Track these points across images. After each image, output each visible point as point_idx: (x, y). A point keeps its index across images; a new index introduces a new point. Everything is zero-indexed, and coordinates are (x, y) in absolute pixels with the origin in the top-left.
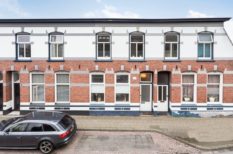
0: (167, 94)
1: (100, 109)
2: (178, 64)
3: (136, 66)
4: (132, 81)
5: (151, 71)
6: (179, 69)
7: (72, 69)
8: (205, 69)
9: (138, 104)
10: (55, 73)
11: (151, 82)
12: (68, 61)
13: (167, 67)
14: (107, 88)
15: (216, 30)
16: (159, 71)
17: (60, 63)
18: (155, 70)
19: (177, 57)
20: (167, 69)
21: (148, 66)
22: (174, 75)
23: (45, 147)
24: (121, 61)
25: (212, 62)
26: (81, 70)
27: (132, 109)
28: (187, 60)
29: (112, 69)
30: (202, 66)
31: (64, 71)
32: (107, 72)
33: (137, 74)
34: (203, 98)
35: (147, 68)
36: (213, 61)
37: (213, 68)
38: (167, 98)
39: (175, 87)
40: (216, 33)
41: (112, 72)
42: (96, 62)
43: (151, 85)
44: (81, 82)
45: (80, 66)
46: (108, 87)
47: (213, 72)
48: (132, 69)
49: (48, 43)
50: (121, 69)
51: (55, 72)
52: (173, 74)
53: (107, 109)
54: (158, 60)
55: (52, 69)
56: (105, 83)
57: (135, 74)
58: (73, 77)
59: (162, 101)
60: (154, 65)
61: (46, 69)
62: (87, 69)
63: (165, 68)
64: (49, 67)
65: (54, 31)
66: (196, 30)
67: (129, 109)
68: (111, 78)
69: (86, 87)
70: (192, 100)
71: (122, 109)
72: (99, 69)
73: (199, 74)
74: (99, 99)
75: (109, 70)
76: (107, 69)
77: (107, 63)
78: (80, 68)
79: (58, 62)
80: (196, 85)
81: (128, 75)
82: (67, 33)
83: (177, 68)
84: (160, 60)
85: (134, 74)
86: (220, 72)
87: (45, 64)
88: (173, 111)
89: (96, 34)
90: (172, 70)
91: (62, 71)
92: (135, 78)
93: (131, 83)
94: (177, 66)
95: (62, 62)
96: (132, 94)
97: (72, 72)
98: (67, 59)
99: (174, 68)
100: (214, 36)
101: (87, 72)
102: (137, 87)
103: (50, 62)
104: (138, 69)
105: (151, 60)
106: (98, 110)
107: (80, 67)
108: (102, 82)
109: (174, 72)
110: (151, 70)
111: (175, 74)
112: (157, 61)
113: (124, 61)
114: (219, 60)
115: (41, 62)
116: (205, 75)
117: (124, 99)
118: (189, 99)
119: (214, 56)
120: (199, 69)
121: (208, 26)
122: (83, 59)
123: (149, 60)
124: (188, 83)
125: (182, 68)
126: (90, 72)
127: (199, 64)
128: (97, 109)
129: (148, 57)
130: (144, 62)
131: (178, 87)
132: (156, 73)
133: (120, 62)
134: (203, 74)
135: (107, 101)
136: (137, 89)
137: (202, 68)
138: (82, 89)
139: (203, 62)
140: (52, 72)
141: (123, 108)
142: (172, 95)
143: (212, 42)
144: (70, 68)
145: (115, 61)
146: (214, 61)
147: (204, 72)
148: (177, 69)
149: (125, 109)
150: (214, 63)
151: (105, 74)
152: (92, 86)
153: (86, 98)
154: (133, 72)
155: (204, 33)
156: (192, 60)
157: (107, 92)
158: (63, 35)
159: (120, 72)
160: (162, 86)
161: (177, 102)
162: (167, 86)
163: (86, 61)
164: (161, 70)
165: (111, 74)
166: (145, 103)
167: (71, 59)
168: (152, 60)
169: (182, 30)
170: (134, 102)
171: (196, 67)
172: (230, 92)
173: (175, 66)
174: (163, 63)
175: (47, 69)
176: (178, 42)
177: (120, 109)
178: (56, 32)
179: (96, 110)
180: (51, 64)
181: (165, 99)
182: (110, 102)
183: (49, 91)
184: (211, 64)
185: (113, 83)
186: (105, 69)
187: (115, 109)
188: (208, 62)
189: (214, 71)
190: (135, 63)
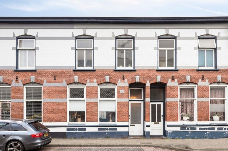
0: (162, 114)
1: (79, 130)
2: (174, 74)
3: (123, 76)
4: (119, 95)
5: (142, 82)
6: (176, 80)
7: (45, 81)
8: (207, 80)
9: (126, 123)
11: (143, 99)
12: (40, 71)
13: (161, 78)
14: (88, 104)
15: (219, 33)
16: (152, 82)
17: (30, 73)
18: (147, 81)
19: (173, 66)
20: (161, 80)
21: (139, 76)
22: (170, 87)
24: (106, 71)
25: (215, 72)
26: (57, 82)
27: (119, 129)
28: (186, 70)
29: (95, 81)
30: (203, 76)
31: (35, 83)
32: (89, 84)
33: (125, 86)
34: (205, 115)
35: (137, 79)
36: (216, 70)
37: (216, 78)
38: (162, 118)
39: (172, 102)
40: (220, 36)
41: (95, 84)
42: (75, 72)
43: (142, 102)
44: (57, 97)
45: (55, 76)
46: (90, 102)
47: (216, 84)
48: (120, 80)
49: (15, 49)
50: (105, 80)
51: (24, 85)
52: (169, 86)
53: (88, 130)
54: (151, 70)
55: (20, 81)
56: (87, 97)
57: (123, 87)
58: (47, 91)
59: (156, 122)
60: (146, 75)
61: (12, 80)
62: (64, 80)
63: (159, 79)
64: (17, 79)
65: (24, 34)
66: (196, 33)
67: (116, 129)
68: (94, 92)
69: (63, 103)
70: (192, 119)
71: (107, 129)
72: (78, 80)
73: (200, 86)
74: (79, 119)
75: (92, 81)
76: (88, 81)
77: (89, 73)
78: (55, 80)
79: (28, 72)
80: (196, 100)
81: (114, 89)
82: (39, 36)
83: (173, 79)
84: (153, 70)
85: (121, 87)
86: (225, 84)
87: (12, 75)
88: (170, 131)
89: (75, 37)
90: (167, 81)
91: (33, 83)
92: (122, 91)
93: (118, 97)
94: (173, 76)
95: (33, 72)
96: (119, 111)
97: (46, 84)
98: (39, 69)
99: (170, 79)
100: (217, 41)
101: (64, 84)
102: (125, 102)
103: (17, 72)
104: (126, 80)
105: (141, 70)
106: (77, 131)
107: (55, 78)
108: (83, 97)
109: (170, 84)
110: (143, 82)
111: (171, 86)
112: (150, 70)
113: (110, 70)
114: (224, 69)
115: (6, 72)
116: (207, 87)
118: (188, 118)
119: (218, 65)
120: (200, 80)
121: (210, 28)
122: (60, 69)
123: (139, 69)
124: (187, 98)
125: (180, 79)
126: (67, 85)
127: (200, 74)
128: (76, 130)
129: (138, 66)
130: (134, 72)
131: (174, 102)
132: (148, 84)
133: (105, 72)
134: (205, 86)
135: (89, 120)
136: (125, 105)
137: (203, 79)
138: (57, 105)
139: (205, 72)
140: (20, 84)
141: (108, 128)
142: (168, 112)
143: (215, 47)
144: (43, 79)
145: (98, 70)
146: (218, 70)
147: (206, 83)
148: (173, 80)
149: (110, 129)
150: (218, 72)
151: (87, 86)
152: (70, 102)
153: (63, 117)
154: (120, 84)
155: (205, 36)
156: (191, 69)
157: (88, 109)
158: (34, 39)
159: (105, 84)
160: (156, 103)
161: (174, 121)
162: (162, 104)
163: (63, 71)
164: (154, 82)
165: (94, 87)
166: (135, 125)
167: (45, 69)
168: (144, 70)
169: (179, 33)
170: (122, 121)
171: (196, 77)
173: (171, 76)
174: (157, 73)
175: (14, 81)
176: (174, 48)
177: (104, 129)
178: (26, 35)
179: (75, 131)
180: (19, 75)
181: (159, 120)
182: (93, 122)
184: (214, 74)
185: (96, 97)
186: (87, 81)
187: (99, 129)
188: (211, 72)
189: (218, 83)
190: (123, 73)
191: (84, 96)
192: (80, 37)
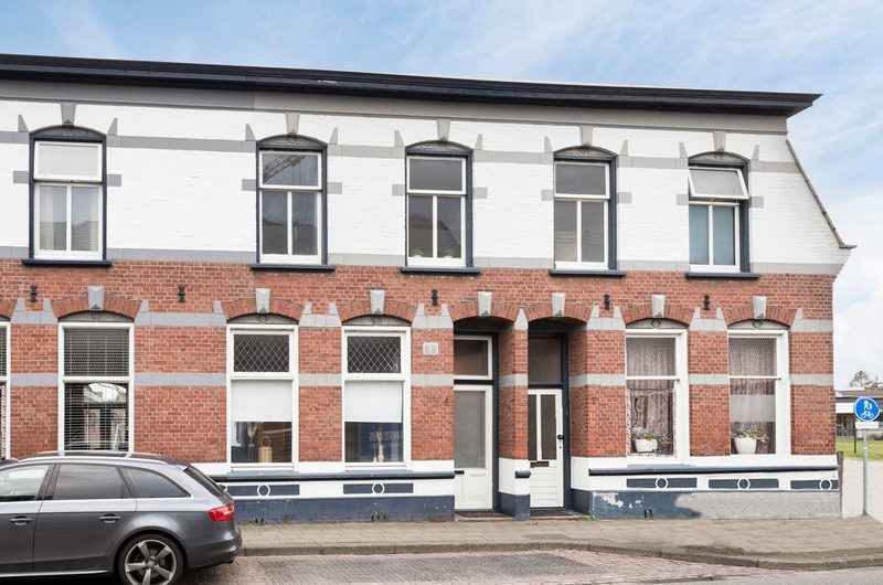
1: (275, 490)
2: (611, 287)
3: (435, 292)
4: (421, 360)
5: (500, 315)
6: (617, 310)
7: (145, 305)
8: (719, 313)
9: (447, 466)
10: (62, 325)
11: (490, 377)
12: (125, 265)
13: (566, 300)
14: (306, 395)
15: (757, 147)
16: (534, 317)
17: (85, 276)
18: (518, 313)
19: (603, 261)
20: (566, 308)
21: (489, 294)
22: (598, 334)
23: (143, 564)
24: (373, 271)
25: (747, 283)
26: (189, 311)
27: (422, 489)
28: (648, 274)
29: (333, 307)
30: (707, 297)
31: (105, 312)
32: (308, 319)
33: (440, 330)
34: (716, 434)
35: (485, 305)
36: (747, 278)
37: (750, 305)
39: (602, 389)
40: (761, 158)
41: (331, 320)
42: (258, 274)
44: (190, 366)
45: (182, 288)
46: (314, 388)
47: (749, 325)
48: (421, 308)
49: (26, 178)
50: (370, 306)
51: (61, 319)
52: (592, 332)
53: (308, 491)
54: (531, 271)
55: (47, 303)
56: (301, 369)
57: (433, 330)
58: (151, 342)
60: (514, 291)
61: (15, 301)
62: (217, 304)
63: (559, 305)
64: (34, 294)
65: (60, 123)
66: (682, 145)
67: (410, 488)
68: (327, 348)
69: (212, 390)
70: (667, 448)
71: (378, 489)
72: (271, 304)
73: (696, 333)
74: (265, 451)
75: (319, 310)
76: (308, 307)
77: (309, 279)
78: (182, 301)
79: (78, 270)
80: (683, 381)
81: (399, 338)
82: (120, 133)
83: (607, 305)
84: (537, 271)
85: (426, 331)
86: (778, 327)
87: (12, 279)
88: (597, 492)
89: (258, 143)
90: (588, 312)
91: (96, 313)
92: (431, 348)
93: (415, 369)
94: (607, 297)
95: (99, 271)
96: (420, 422)
97: (146, 317)
98: (119, 257)
99: (598, 307)
100: (751, 175)
101: (217, 318)
102: (440, 389)
103: (35, 270)
104: (444, 307)
105: (498, 270)
106: (267, 497)
107: (181, 295)
108: (284, 367)
109: (596, 323)
110: (502, 315)
111: (599, 332)
112: (526, 273)
113: (385, 271)
114: (775, 275)
116: (720, 338)
117: (377, 454)
118: (653, 444)
119: (753, 259)
120: (698, 311)
121: (728, 131)
122: (200, 260)
123: (492, 269)
124: (646, 374)
125: (630, 307)
126: (229, 321)
127: (696, 290)
128: (264, 490)
129: (488, 255)
130: (472, 278)
131: (612, 388)
132: (521, 324)
133: (367, 276)
134: (714, 333)
135: (310, 452)
136: (440, 397)
137: (707, 308)
138: (191, 397)
139: (713, 282)
140: (47, 316)
141: (381, 482)
142: (592, 423)
143: (745, 197)
144: (135, 298)
145: (344, 270)
146: (755, 279)
147: (718, 324)
148: (607, 308)
149: (389, 488)
150: (755, 286)
152: (237, 387)
153: (213, 441)
154: (422, 320)
155: (712, 159)
156: (667, 273)
157: (307, 414)
158: (100, 146)
159: (367, 322)
160: (539, 393)
161: (611, 454)
162: (558, 393)
163: (211, 268)
164: (543, 315)
165: (327, 330)
167: (142, 258)
168: (506, 270)
169: (626, 142)
170: (428, 459)
171: (684, 301)
172: (819, 407)
173: (601, 296)
174: (551, 284)
175: (22, 302)
176: (608, 196)
177: (367, 489)
178: (68, 126)
179: (260, 497)
180: (43, 279)
181: (550, 453)
182: (325, 460)
183: (30, 410)
184: (741, 290)
185: (336, 369)
186: (302, 307)
187: (347, 489)
188: (731, 282)
189: (753, 321)
190: (432, 280)
191: (287, 364)
192: (273, 144)
